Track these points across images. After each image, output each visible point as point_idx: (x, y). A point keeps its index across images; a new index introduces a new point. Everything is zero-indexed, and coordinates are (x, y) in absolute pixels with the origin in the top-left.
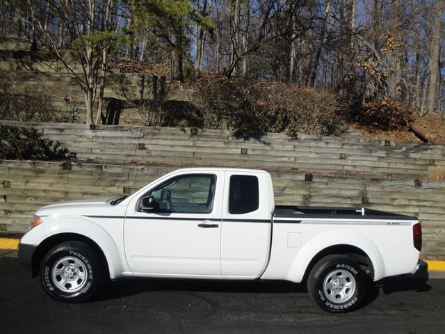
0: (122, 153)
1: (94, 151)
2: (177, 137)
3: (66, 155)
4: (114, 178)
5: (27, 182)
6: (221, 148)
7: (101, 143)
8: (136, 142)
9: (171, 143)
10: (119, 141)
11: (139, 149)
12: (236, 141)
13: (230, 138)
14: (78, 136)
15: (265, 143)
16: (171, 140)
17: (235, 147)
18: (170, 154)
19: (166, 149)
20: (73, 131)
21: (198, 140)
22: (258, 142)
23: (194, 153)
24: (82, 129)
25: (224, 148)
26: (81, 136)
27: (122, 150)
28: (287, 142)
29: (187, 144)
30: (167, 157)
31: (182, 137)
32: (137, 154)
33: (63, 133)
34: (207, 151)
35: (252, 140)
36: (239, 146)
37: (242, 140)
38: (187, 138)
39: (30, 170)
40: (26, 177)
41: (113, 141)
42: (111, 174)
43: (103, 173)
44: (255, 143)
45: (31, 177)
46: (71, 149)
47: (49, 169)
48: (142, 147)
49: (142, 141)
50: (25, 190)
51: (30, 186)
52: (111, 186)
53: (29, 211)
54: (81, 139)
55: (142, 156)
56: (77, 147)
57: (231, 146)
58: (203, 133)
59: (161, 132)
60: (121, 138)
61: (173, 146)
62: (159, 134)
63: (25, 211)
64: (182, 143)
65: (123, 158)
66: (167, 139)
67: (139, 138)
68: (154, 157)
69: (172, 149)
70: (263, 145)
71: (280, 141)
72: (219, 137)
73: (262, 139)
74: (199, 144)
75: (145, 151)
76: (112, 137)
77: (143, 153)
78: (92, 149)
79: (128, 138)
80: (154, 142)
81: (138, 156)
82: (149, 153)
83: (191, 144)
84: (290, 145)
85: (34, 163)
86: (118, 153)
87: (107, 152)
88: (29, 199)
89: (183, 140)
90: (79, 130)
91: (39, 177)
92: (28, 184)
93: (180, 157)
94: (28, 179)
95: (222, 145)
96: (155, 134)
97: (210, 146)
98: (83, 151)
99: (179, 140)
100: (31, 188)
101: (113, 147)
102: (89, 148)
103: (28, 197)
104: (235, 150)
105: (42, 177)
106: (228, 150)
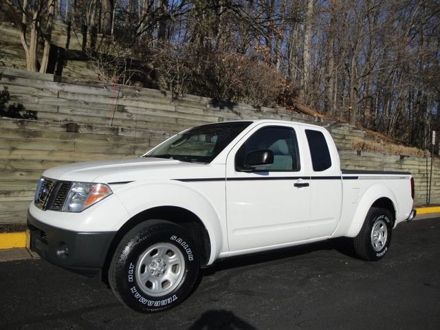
0: (98, 115)
1: (61, 110)
2: (158, 100)
3: (21, 113)
4: (133, 145)
5: (13, 149)
6: (201, 115)
7: (70, 101)
8: (115, 102)
9: (152, 106)
10: (93, 99)
11: (118, 111)
12: (213, 109)
13: (208, 106)
14: (39, 89)
15: (237, 113)
16: (153, 103)
17: (213, 115)
18: (153, 119)
19: (148, 112)
20: (29, 81)
21: (179, 105)
22: (230, 111)
23: (176, 119)
24: (43, 81)
25: (204, 116)
26: (42, 90)
27: (98, 111)
28: (253, 113)
29: (168, 109)
30: (149, 122)
31: (164, 101)
32: (115, 117)
33: (13, 82)
34: (188, 117)
35: (226, 109)
36: (216, 115)
37: (218, 108)
38: (169, 102)
39: (16, 131)
40: (10, 141)
41: (86, 99)
42: (128, 140)
43: (120, 138)
44: (228, 112)
45: (18, 141)
46: (28, 106)
47: (45, 130)
48: (122, 109)
49: (121, 102)
50: (10, 160)
51: (17, 154)
52: (130, 154)
53: (20, 191)
54: (41, 93)
55: (123, 120)
56: (38, 103)
57: (209, 114)
58: (183, 99)
59: (141, 93)
60: (96, 96)
61: (154, 110)
62: (140, 95)
63: (14, 192)
64: (163, 107)
65: (99, 121)
66: (148, 102)
67: (118, 98)
68: (136, 121)
69: (154, 113)
70: (235, 115)
71: (249, 111)
72: (199, 103)
73: (234, 109)
74: (181, 109)
75: (125, 114)
76: (85, 94)
77: (124, 116)
78: (58, 107)
79: (105, 97)
80: (134, 103)
81: (116, 119)
82: (130, 116)
83: (173, 109)
84: (256, 116)
85: (22, 122)
86: (94, 114)
87: (79, 113)
88: (18, 174)
89: (165, 104)
90: (39, 82)
91: (30, 141)
92: (15, 152)
93: (163, 123)
94: (14, 144)
95: (201, 112)
96: (135, 95)
97: (191, 112)
98: (47, 110)
99: (161, 104)
100: (20, 157)
101: (87, 106)
102: (54, 106)
103: (16, 170)
104: (213, 118)
105: (35, 141)
106: (207, 118)
